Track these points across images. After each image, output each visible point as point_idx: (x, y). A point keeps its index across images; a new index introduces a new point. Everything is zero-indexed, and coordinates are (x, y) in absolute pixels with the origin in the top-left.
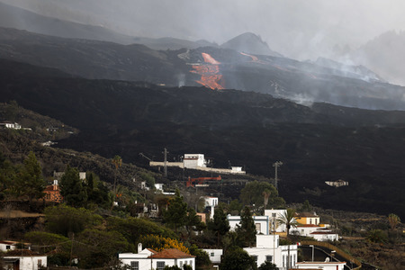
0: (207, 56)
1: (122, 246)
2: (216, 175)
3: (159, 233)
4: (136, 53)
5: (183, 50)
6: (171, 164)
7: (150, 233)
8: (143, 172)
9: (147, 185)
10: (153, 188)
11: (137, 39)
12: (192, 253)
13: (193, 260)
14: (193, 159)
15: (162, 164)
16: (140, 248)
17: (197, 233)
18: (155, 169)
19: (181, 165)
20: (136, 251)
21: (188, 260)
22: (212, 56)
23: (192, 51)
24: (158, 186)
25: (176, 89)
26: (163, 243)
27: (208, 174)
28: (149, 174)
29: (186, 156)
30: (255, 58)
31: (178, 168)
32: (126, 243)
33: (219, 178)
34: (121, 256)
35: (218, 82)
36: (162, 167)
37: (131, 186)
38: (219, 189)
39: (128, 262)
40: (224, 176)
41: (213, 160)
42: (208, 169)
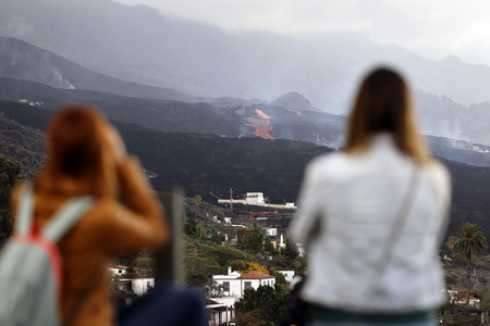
0: (260, 112)
1: (215, 269)
2: (273, 209)
3: (243, 258)
4: (201, 110)
5: (240, 107)
6: (236, 201)
7: (236, 258)
8: (214, 208)
9: (218, 219)
10: (223, 221)
11: (201, 98)
12: (272, 274)
13: (274, 280)
14: (253, 196)
15: (228, 201)
16: (230, 271)
17: (271, 258)
18: (222, 205)
19: (244, 202)
20: (226, 274)
21: (270, 280)
22: (264, 112)
23: (247, 108)
24: (227, 220)
25: (236, 140)
26: (248, 266)
27: (267, 209)
28: (219, 210)
29: (248, 194)
30: (299, 113)
31: (241, 204)
32: (218, 266)
33: (276, 212)
34: (215, 277)
35: (270, 133)
36: (228, 204)
37: (206, 220)
38: (276, 221)
39: (221, 282)
40: (280, 210)
41: (270, 198)
42: (266, 205)
